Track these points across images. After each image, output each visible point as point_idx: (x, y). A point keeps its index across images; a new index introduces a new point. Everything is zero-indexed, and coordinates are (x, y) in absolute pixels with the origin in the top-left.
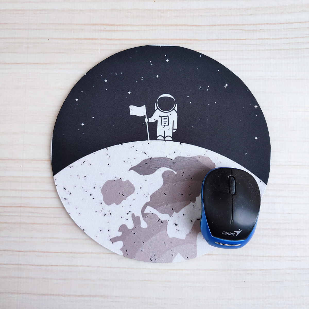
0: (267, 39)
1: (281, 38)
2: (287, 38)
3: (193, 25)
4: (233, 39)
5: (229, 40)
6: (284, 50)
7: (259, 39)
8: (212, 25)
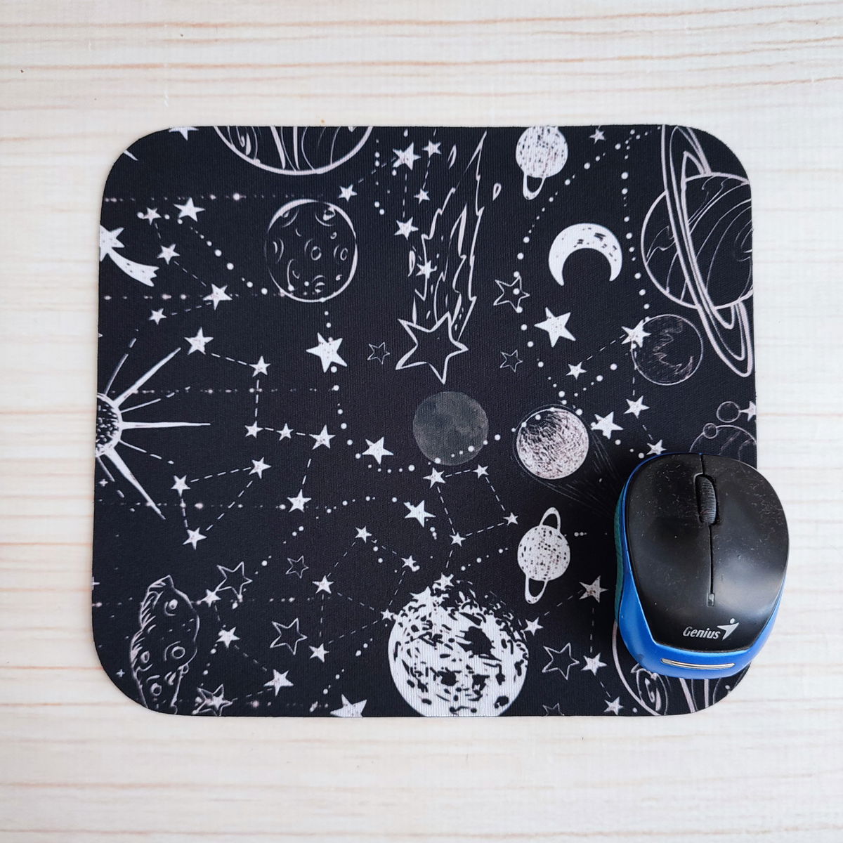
0: (643, 57)
1: (684, 56)
2: (700, 56)
3: (433, 23)
4: (547, 61)
5: (533, 61)
6: (691, 88)
7: (620, 58)
8: (486, 22)
